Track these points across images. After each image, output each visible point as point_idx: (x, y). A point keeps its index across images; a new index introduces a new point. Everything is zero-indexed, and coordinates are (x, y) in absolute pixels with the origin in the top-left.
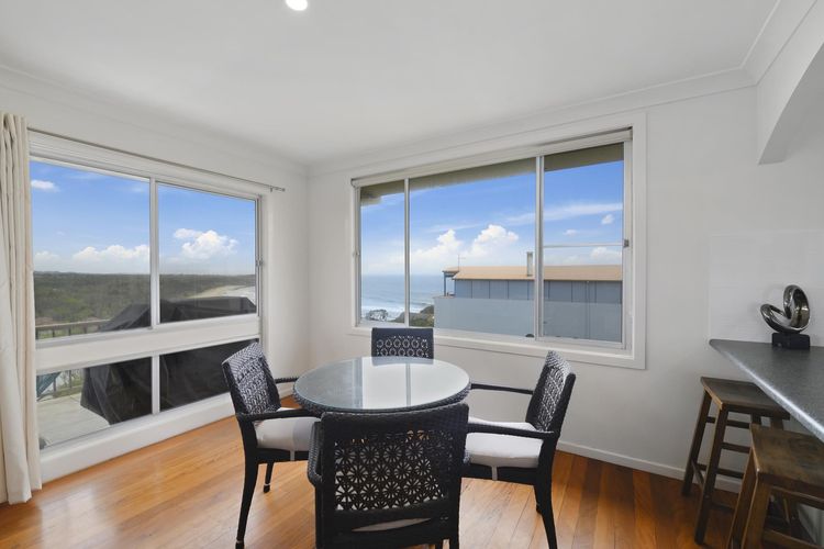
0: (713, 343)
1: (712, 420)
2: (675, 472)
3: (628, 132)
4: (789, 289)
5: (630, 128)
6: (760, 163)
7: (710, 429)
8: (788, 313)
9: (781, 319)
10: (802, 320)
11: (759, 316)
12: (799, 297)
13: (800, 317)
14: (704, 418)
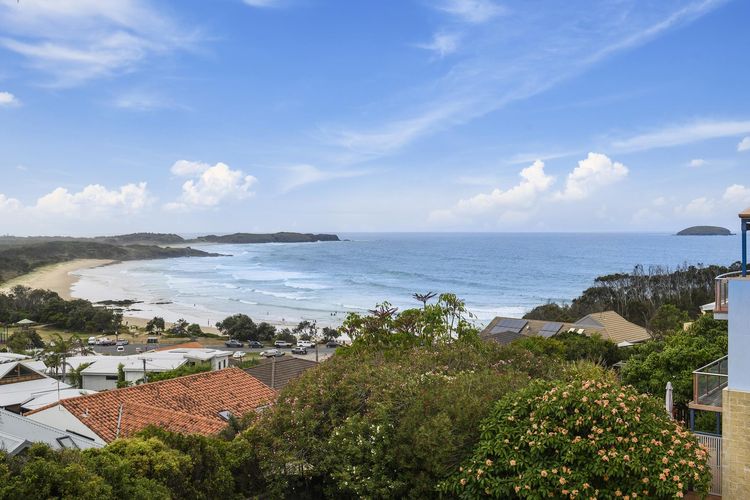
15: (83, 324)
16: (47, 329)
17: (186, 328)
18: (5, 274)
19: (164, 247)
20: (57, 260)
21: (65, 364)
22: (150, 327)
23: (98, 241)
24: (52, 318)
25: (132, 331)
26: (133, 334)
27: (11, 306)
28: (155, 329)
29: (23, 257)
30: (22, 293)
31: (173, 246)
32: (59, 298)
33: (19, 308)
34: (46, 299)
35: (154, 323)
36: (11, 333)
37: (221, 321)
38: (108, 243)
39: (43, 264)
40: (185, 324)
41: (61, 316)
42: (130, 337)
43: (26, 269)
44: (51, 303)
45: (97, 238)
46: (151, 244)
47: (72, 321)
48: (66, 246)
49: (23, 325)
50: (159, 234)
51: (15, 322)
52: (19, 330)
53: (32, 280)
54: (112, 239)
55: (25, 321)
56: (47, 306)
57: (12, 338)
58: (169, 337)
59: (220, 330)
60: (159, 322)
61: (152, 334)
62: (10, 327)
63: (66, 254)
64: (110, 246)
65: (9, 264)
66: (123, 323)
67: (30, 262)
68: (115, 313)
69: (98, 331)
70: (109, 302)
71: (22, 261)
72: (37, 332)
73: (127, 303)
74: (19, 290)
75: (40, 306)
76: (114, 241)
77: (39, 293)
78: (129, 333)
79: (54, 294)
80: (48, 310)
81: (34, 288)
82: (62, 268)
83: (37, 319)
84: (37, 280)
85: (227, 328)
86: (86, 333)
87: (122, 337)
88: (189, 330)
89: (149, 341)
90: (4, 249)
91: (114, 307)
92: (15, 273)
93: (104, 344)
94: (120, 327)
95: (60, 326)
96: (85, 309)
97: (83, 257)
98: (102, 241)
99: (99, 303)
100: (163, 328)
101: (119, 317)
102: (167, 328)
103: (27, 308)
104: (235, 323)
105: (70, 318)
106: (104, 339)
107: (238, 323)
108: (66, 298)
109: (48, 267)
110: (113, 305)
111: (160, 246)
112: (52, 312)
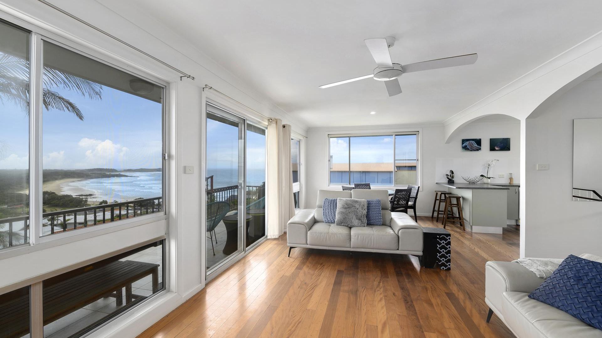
0: (437, 183)
1: (438, 200)
2: (430, 215)
3: (418, 132)
4: (451, 171)
5: (418, 131)
6: (446, 143)
7: (438, 202)
8: (451, 176)
9: (449, 177)
10: (453, 177)
11: (446, 176)
12: (452, 172)
13: (452, 177)
14: (436, 200)
15: (68, 204)
16: (49, 207)
19: (108, 174)
20: (56, 179)
21: (58, 220)
24: (52, 202)
31: (112, 173)
32: (56, 195)
34: (49, 195)
35: (103, 202)
41: (57, 202)
44: (51, 197)
45: (76, 170)
46: (103, 172)
47: (62, 203)
48: (61, 173)
50: (106, 169)
54: (83, 171)
60: (105, 202)
63: (60, 177)
64: (83, 173)
66: (88, 203)
68: (84, 199)
73: (90, 195)
77: (46, 193)
79: (54, 193)
82: (58, 182)
91: (84, 197)
94: (86, 204)
96: (69, 198)
97: (69, 178)
98: (78, 172)
99: (76, 196)
101: (86, 201)
102: (108, 204)
108: (59, 194)
110: (83, 196)
111: (107, 173)
112: (52, 200)
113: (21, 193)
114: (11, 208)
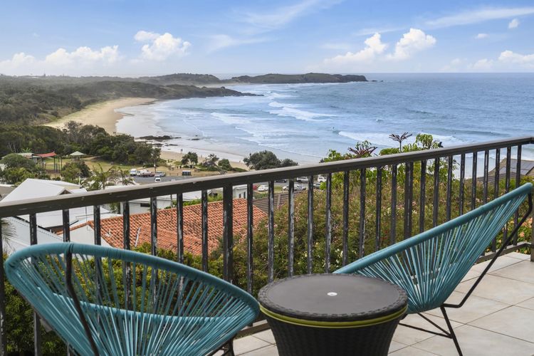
15: (126, 156)
16: (94, 161)
17: (217, 163)
18: (60, 110)
19: (201, 87)
20: (105, 99)
22: (184, 161)
23: (142, 81)
24: (100, 151)
25: (169, 164)
26: (169, 167)
27: (64, 139)
28: (190, 163)
29: (77, 96)
30: (74, 128)
31: (209, 86)
32: (105, 134)
33: (72, 142)
34: (94, 134)
35: (188, 157)
36: (64, 163)
37: (248, 157)
38: (150, 83)
39: (94, 102)
40: (215, 159)
41: (107, 150)
42: (167, 170)
43: (79, 107)
44: (98, 138)
45: (141, 78)
46: (189, 84)
47: (116, 154)
48: (113, 85)
49: (75, 157)
50: (197, 75)
51: (69, 153)
52: (70, 161)
53: (83, 117)
54: (154, 79)
55: (77, 153)
56: (95, 140)
57: (64, 169)
58: (201, 170)
59: (248, 165)
60: (192, 157)
61: (187, 167)
62: (64, 158)
63: (114, 93)
64: (153, 86)
65: (64, 102)
66: (161, 157)
67: (82, 100)
68: (154, 148)
69: (140, 164)
70: (150, 138)
71: (76, 99)
72: (86, 163)
73: (167, 138)
74: (72, 125)
75: (90, 140)
76: (157, 81)
77: (89, 128)
78: (166, 166)
79: (101, 130)
80: (97, 144)
81: (85, 124)
82: (110, 106)
83: (87, 152)
84: (88, 116)
85: (254, 163)
86: (129, 165)
87: (160, 169)
88: (220, 164)
89: (183, 174)
90: (60, 88)
91: (154, 142)
92: (70, 110)
93: (144, 176)
94: (159, 160)
95: (107, 159)
96: (128, 144)
97: (129, 96)
98: (145, 81)
99: (141, 138)
100: (196, 162)
101: (158, 151)
102: (200, 161)
103: (79, 142)
104: (260, 159)
105: (115, 152)
106: (144, 171)
107: (264, 159)
108: (111, 134)
109: (98, 105)
110: (153, 140)
111: (197, 86)
112: (99, 146)
113: (51, 128)
114: (38, 159)
